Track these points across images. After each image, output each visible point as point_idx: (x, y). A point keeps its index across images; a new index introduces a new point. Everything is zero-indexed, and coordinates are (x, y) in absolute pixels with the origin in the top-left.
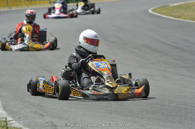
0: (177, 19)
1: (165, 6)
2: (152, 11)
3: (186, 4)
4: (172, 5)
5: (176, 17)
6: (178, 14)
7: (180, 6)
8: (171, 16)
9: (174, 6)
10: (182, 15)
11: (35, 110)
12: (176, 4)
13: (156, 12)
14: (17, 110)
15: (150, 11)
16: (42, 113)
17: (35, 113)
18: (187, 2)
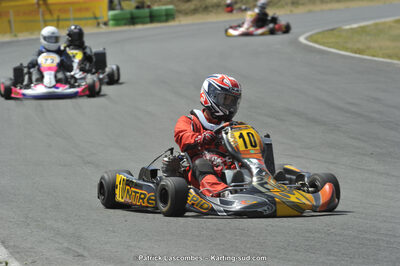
0: (357, 56)
1: (332, 30)
2: (307, 39)
3: (376, 24)
4: (348, 27)
5: (356, 53)
6: (359, 46)
7: (363, 30)
8: (346, 49)
9: (352, 29)
10: (369, 48)
11: (66, 245)
12: (355, 26)
13: (316, 42)
14: (29, 246)
15: (302, 39)
16: (81, 251)
17: (67, 251)
18: (377, 21)
